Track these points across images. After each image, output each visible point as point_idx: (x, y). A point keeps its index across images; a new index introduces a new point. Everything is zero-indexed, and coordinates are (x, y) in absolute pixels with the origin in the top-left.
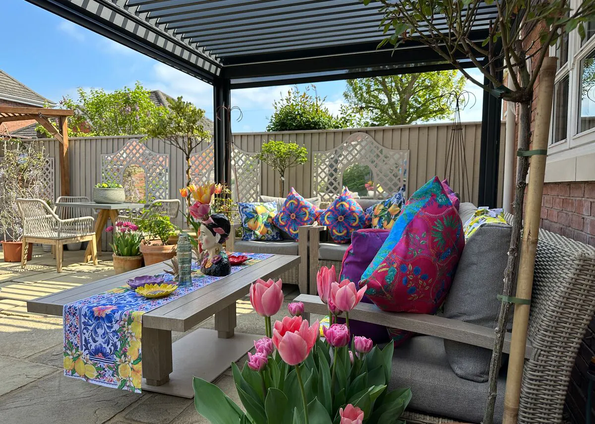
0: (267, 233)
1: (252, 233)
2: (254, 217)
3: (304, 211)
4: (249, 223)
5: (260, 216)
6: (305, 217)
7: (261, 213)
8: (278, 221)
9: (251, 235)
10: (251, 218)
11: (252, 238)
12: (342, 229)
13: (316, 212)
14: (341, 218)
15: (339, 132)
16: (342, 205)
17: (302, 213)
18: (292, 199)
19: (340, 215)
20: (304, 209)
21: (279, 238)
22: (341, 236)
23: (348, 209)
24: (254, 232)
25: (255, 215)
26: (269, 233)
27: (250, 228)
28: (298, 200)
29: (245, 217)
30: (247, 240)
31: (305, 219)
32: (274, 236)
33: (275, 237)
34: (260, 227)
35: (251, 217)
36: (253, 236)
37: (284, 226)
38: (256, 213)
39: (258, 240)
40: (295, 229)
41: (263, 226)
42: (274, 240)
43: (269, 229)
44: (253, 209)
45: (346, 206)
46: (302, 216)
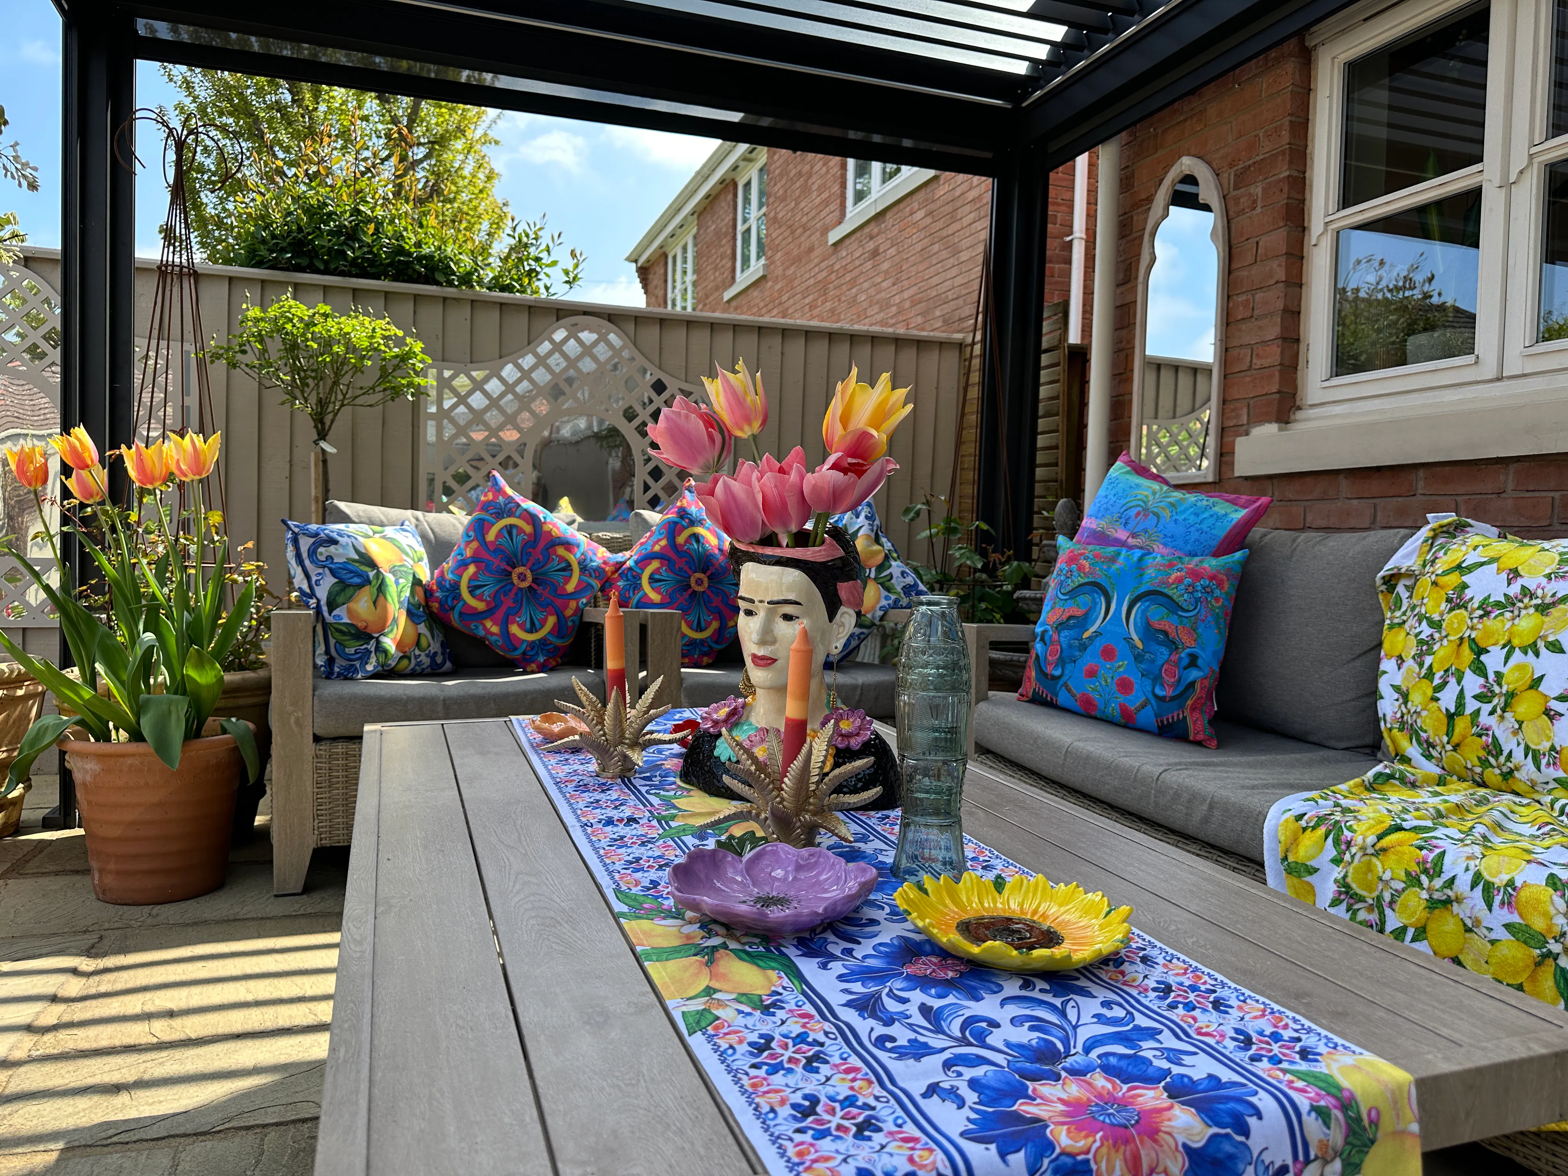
0: (418, 644)
1: (372, 645)
2: (368, 582)
3: (562, 559)
4: (352, 605)
5: (390, 579)
6: (568, 580)
7: (387, 569)
8: (458, 597)
9: (365, 657)
10: (360, 586)
11: (370, 668)
12: (706, 617)
13: (605, 563)
14: (699, 582)
15: (517, 306)
16: (696, 537)
17: (555, 564)
18: (511, 514)
19: (695, 572)
20: (561, 551)
21: (448, 665)
22: (703, 642)
23: (717, 552)
24: (378, 642)
25: (372, 574)
26: (424, 642)
27: (360, 625)
28: (532, 518)
29: (329, 581)
30: (347, 675)
31: (571, 587)
32: (435, 654)
33: (439, 659)
34: (395, 621)
35: (356, 580)
36: (373, 659)
37: (480, 616)
38: (373, 565)
39: (387, 673)
40: (532, 623)
41: (403, 619)
42: (434, 672)
43: (422, 628)
44: (357, 551)
45: (708, 542)
46: (559, 578)
